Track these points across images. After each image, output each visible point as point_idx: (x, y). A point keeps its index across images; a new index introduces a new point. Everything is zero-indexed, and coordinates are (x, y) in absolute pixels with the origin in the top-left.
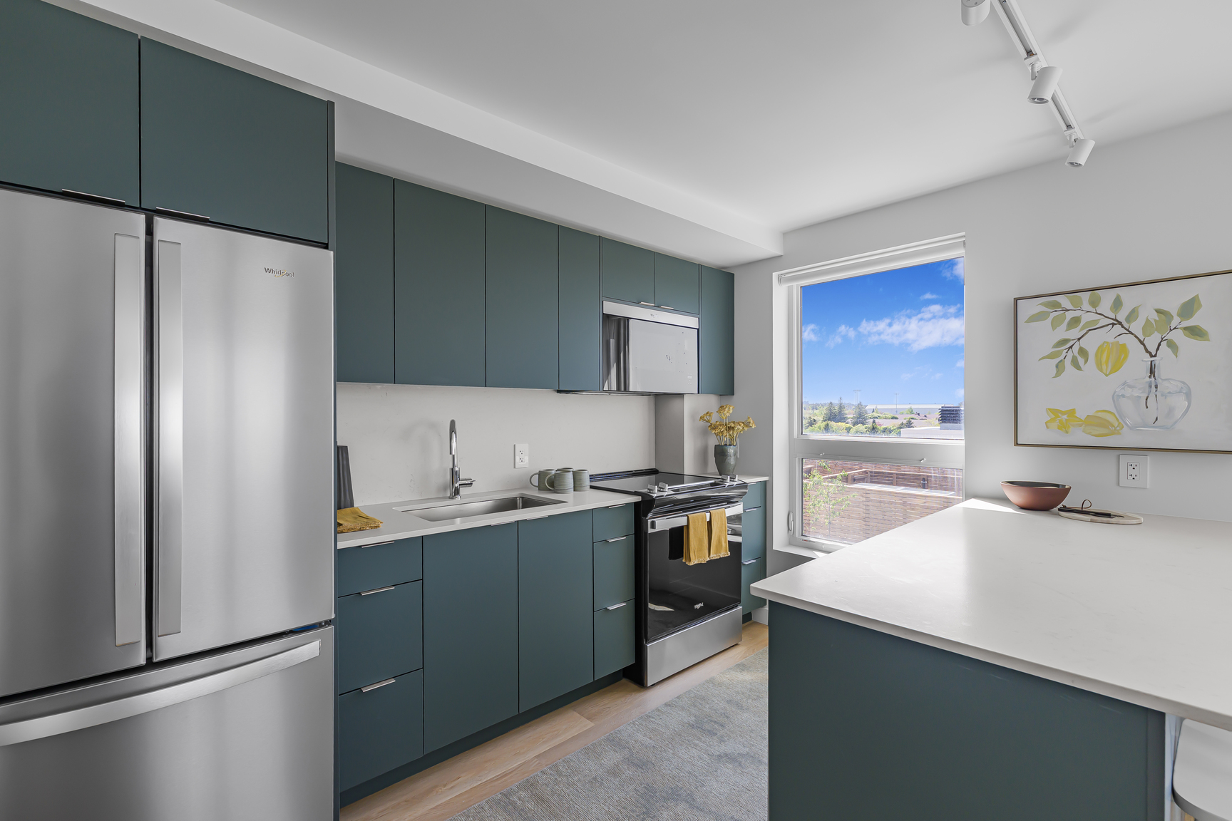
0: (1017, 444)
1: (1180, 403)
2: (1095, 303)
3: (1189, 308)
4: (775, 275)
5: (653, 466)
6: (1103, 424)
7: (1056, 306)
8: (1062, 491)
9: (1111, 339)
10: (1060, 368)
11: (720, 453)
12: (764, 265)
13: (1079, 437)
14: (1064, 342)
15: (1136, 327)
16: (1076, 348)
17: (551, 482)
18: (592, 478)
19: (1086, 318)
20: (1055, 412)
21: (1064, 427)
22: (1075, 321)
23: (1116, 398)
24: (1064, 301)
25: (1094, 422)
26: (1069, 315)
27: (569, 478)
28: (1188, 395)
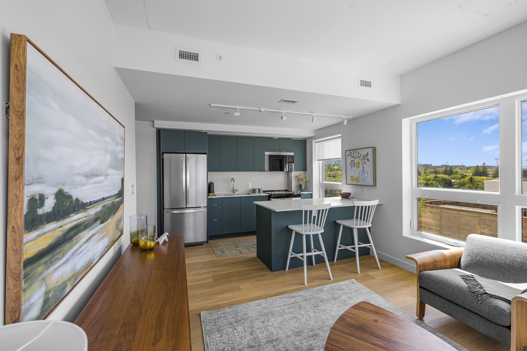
0: (346, 184)
1: (366, 175)
2: (356, 153)
3: (367, 154)
4: (313, 141)
5: (287, 189)
6: (357, 180)
7: (351, 152)
8: (350, 194)
9: (358, 161)
10: (352, 166)
11: (300, 186)
12: (311, 138)
13: (355, 183)
14: (352, 161)
15: (361, 158)
16: (354, 162)
17: (254, 191)
18: (263, 191)
19: (355, 156)
20: (351, 176)
21: (352, 180)
22: (354, 156)
23: (359, 173)
24: (352, 151)
25: (357, 179)
26: (353, 155)
27: (257, 191)
28: (367, 173)
